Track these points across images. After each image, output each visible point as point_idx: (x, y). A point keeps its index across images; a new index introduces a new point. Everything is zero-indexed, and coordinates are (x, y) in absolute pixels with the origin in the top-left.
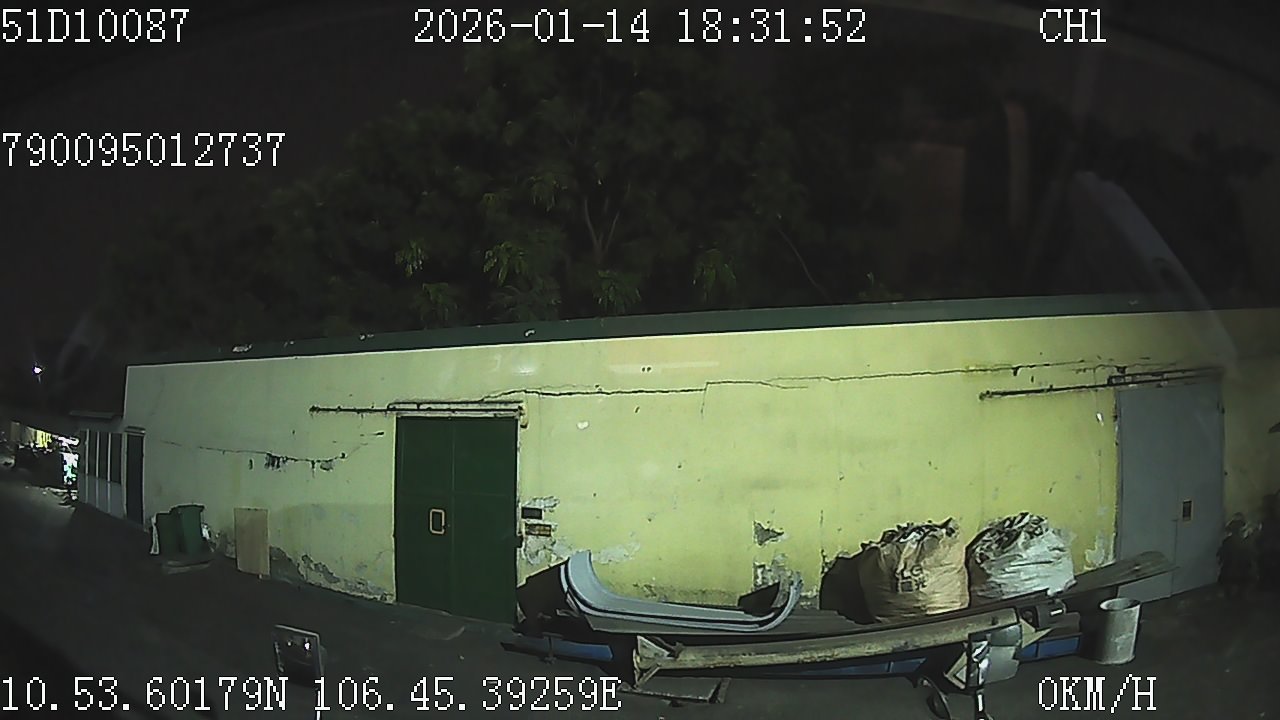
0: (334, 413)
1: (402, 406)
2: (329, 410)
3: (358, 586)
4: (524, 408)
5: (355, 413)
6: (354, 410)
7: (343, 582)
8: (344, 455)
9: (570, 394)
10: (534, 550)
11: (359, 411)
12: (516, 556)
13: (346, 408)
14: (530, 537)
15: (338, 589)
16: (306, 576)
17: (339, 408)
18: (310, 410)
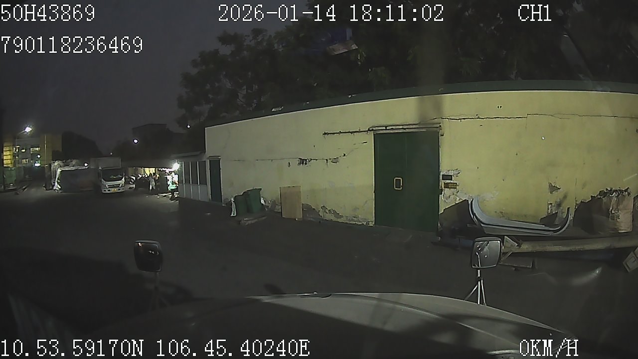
0: (338, 134)
1: (377, 128)
2: (334, 134)
3: (354, 218)
4: (442, 126)
5: (351, 134)
6: (349, 132)
7: (345, 217)
8: (345, 155)
9: (464, 119)
10: (448, 195)
12: (439, 199)
13: (344, 131)
14: (446, 189)
15: (342, 221)
16: (324, 216)
17: (340, 132)
18: (323, 134)
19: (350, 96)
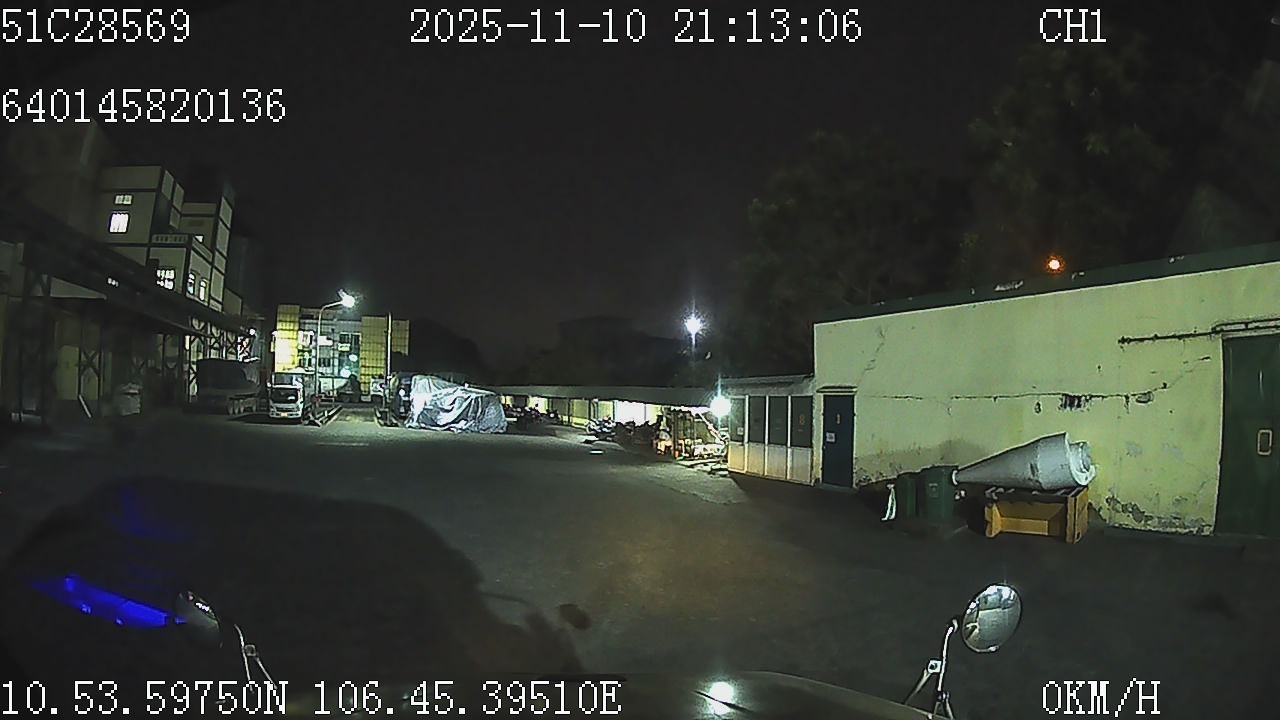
0: (1151, 342)
1: (1228, 327)
2: (1142, 340)
3: (1174, 521)
5: (1177, 340)
6: (1174, 337)
8: (1165, 386)
11: (1179, 337)
13: (1165, 335)
15: (1149, 528)
16: (1110, 518)
17: (1156, 336)
18: (1119, 341)
19: (1172, 260)
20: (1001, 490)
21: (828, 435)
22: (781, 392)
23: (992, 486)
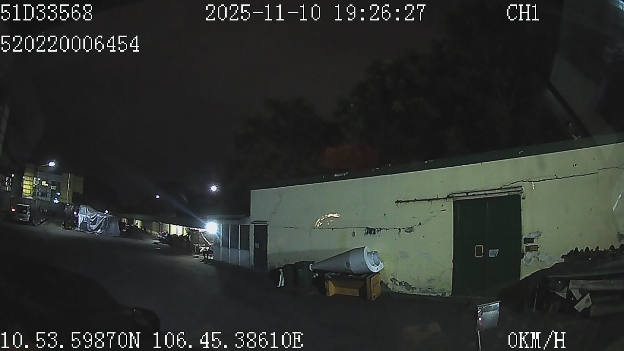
0: (413, 202)
1: (457, 195)
2: (408, 201)
3: (428, 290)
4: (524, 189)
5: (427, 201)
6: (425, 200)
7: (417, 289)
8: (420, 224)
9: (544, 180)
10: (529, 259)
11: (429, 200)
12: (520, 262)
13: (420, 199)
14: (528, 252)
15: (414, 293)
16: (393, 289)
17: (416, 199)
18: (396, 202)
19: (426, 162)
20: (334, 274)
21: (256, 244)
22: (235, 223)
23: (329, 272)
